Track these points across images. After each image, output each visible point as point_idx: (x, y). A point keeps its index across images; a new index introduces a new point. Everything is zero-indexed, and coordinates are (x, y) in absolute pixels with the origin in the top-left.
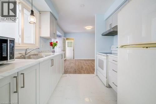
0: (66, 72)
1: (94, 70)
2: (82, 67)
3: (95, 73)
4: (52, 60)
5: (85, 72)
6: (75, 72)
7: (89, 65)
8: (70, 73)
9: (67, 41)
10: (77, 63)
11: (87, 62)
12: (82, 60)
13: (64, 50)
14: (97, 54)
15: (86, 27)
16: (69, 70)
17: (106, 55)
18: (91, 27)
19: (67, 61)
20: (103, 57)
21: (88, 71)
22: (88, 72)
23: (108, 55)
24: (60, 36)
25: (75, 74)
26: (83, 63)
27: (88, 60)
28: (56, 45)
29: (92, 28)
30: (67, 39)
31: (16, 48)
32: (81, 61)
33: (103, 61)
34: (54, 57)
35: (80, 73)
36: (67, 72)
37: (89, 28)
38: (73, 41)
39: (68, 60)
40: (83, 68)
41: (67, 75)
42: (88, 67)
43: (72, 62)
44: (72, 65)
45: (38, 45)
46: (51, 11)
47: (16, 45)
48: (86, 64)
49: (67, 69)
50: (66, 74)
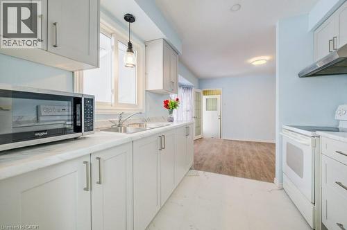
0: (198, 165)
1: (273, 171)
2: (240, 160)
3: (277, 180)
4: (162, 137)
5: (248, 173)
6: (219, 169)
7: (259, 156)
8: (208, 169)
9: (204, 98)
10: (227, 150)
11: (256, 149)
12: (242, 142)
13: (198, 117)
14: (281, 129)
15: (251, 61)
16: (206, 163)
17: (310, 133)
18: (267, 58)
19: (204, 142)
20: (303, 140)
21: (254, 171)
22: (256, 173)
23: (318, 133)
24: (188, 88)
25: (220, 173)
26: (244, 150)
27: (260, 143)
28: (175, 106)
29: (269, 61)
30: (205, 93)
31: (96, 112)
32: (239, 145)
33: (301, 151)
34: (167, 131)
35: (232, 173)
36: (202, 167)
37: (259, 61)
38: (218, 97)
39: (207, 140)
40: (242, 162)
41: (201, 173)
42: (256, 162)
43: (216, 146)
44: (214, 151)
45: (141, 107)
46: (165, 38)
47: (96, 107)
48: (250, 154)
49: (202, 159)
50: (199, 170)
